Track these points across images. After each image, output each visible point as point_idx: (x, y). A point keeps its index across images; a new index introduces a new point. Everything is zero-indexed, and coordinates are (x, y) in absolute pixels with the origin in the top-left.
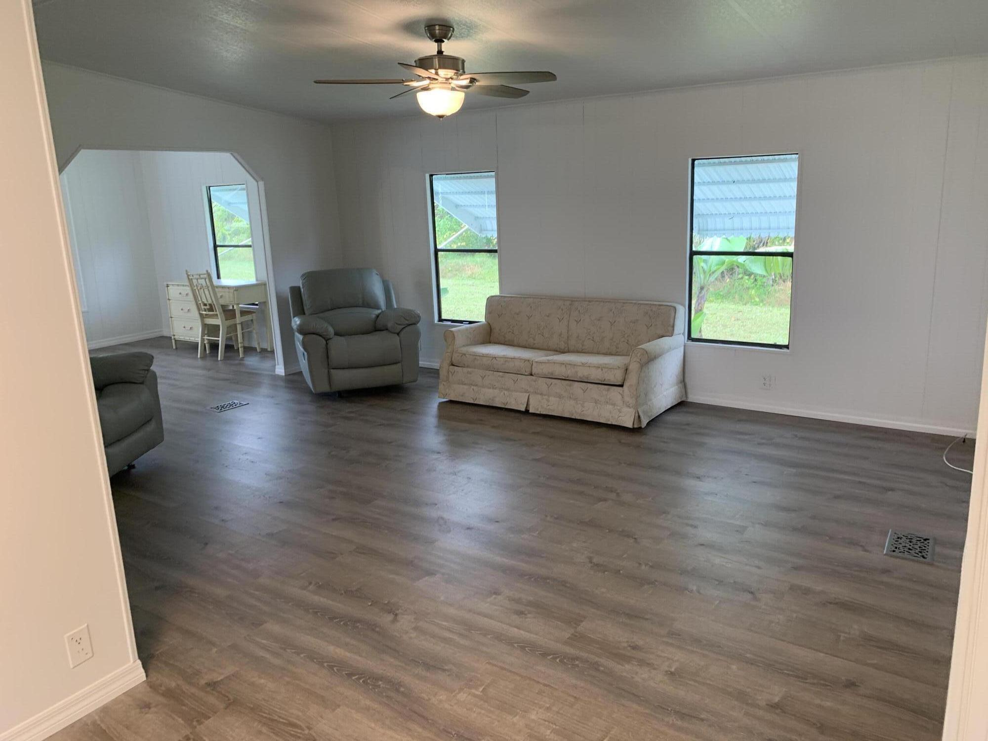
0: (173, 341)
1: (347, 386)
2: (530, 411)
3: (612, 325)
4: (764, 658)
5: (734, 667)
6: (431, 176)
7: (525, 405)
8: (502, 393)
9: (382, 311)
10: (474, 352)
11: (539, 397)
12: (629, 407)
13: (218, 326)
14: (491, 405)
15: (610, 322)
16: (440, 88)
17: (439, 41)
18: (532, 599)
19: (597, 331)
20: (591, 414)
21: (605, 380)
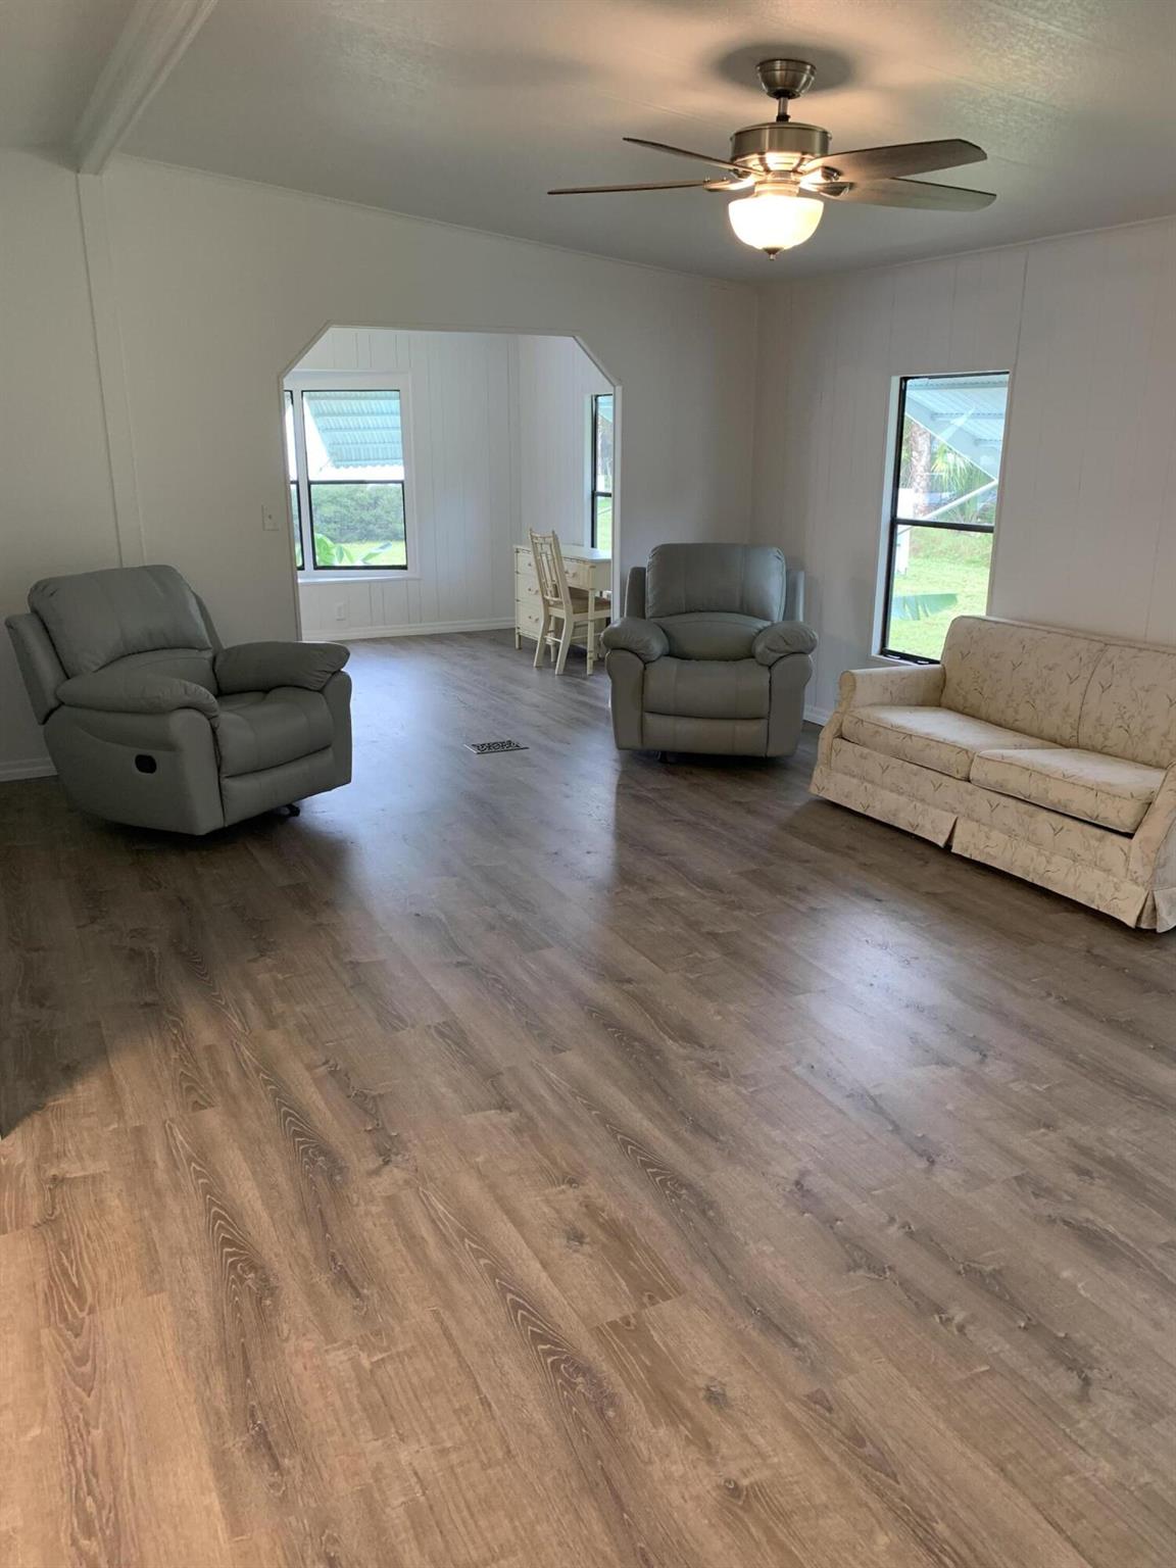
0: (517, 637)
1: (667, 745)
2: (954, 850)
3: (1171, 706)
4: (972, 1550)
5: (882, 1540)
6: (905, 379)
7: (947, 836)
8: (912, 806)
9: (773, 625)
10: (879, 719)
11: (974, 825)
12: (1135, 881)
13: (563, 620)
14: (891, 823)
15: (1168, 697)
16: (773, 192)
17: (784, 93)
18: (621, 1215)
19: (1140, 713)
20: (1063, 881)
21: (1097, 816)
